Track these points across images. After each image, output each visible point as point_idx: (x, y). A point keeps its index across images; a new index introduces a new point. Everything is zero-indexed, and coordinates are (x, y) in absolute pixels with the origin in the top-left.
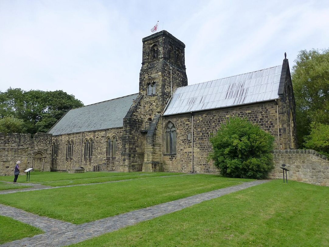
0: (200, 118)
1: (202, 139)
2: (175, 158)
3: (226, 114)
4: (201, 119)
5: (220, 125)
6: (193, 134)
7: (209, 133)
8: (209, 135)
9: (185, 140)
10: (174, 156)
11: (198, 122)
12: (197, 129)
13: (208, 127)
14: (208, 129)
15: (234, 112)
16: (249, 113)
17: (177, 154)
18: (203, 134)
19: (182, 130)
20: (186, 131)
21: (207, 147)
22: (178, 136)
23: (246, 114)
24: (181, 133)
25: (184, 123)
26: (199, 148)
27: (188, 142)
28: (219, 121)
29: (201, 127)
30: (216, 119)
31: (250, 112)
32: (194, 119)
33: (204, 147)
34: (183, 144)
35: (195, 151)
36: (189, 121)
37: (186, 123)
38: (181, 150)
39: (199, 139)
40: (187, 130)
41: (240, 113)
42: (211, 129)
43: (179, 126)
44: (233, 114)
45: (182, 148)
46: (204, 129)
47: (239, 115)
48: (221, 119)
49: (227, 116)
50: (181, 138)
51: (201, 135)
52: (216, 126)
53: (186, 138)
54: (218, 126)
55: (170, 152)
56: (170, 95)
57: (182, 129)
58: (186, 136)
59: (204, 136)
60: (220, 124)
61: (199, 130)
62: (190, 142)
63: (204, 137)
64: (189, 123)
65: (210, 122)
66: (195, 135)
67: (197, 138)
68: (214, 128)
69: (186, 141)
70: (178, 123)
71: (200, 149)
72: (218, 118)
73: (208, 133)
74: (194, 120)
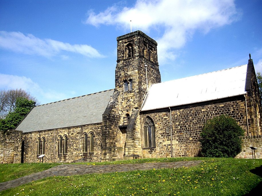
0: (178, 112)
1: (180, 132)
2: (155, 151)
3: (202, 109)
4: (179, 114)
5: (197, 118)
6: (172, 128)
7: (187, 126)
8: (186, 128)
9: (164, 133)
10: (153, 150)
11: (176, 116)
12: (175, 123)
13: (186, 121)
14: (186, 122)
15: (210, 106)
16: (222, 107)
17: (156, 147)
18: (181, 127)
19: (160, 125)
20: (164, 125)
21: (185, 139)
22: (157, 130)
23: (220, 108)
24: (160, 127)
25: (162, 118)
26: (178, 140)
27: (167, 135)
28: (196, 115)
29: (179, 121)
30: (193, 113)
31: (223, 105)
32: (172, 114)
33: (183, 139)
34: (162, 137)
35: (173, 143)
36: (167, 116)
37: (164, 118)
38: (161, 143)
39: (177, 132)
40: (166, 125)
42: (189, 122)
43: (157, 120)
44: (209, 108)
45: (162, 141)
46: (182, 123)
47: (214, 108)
48: (198, 113)
50: (160, 132)
51: (179, 128)
52: (193, 119)
53: (165, 132)
54: (195, 119)
55: (149, 146)
56: (146, 91)
57: (160, 124)
58: (164, 130)
59: (182, 129)
60: (197, 117)
61: (177, 123)
62: (169, 136)
63: (182, 130)
64: (167, 117)
65: (187, 116)
66: (174, 129)
67: (176, 132)
68: (191, 121)
69: (165, 134)
70: (156, 118)
71: (179, 142)
72: (195, 112)
73: (185, 126)
74: (173, 115)
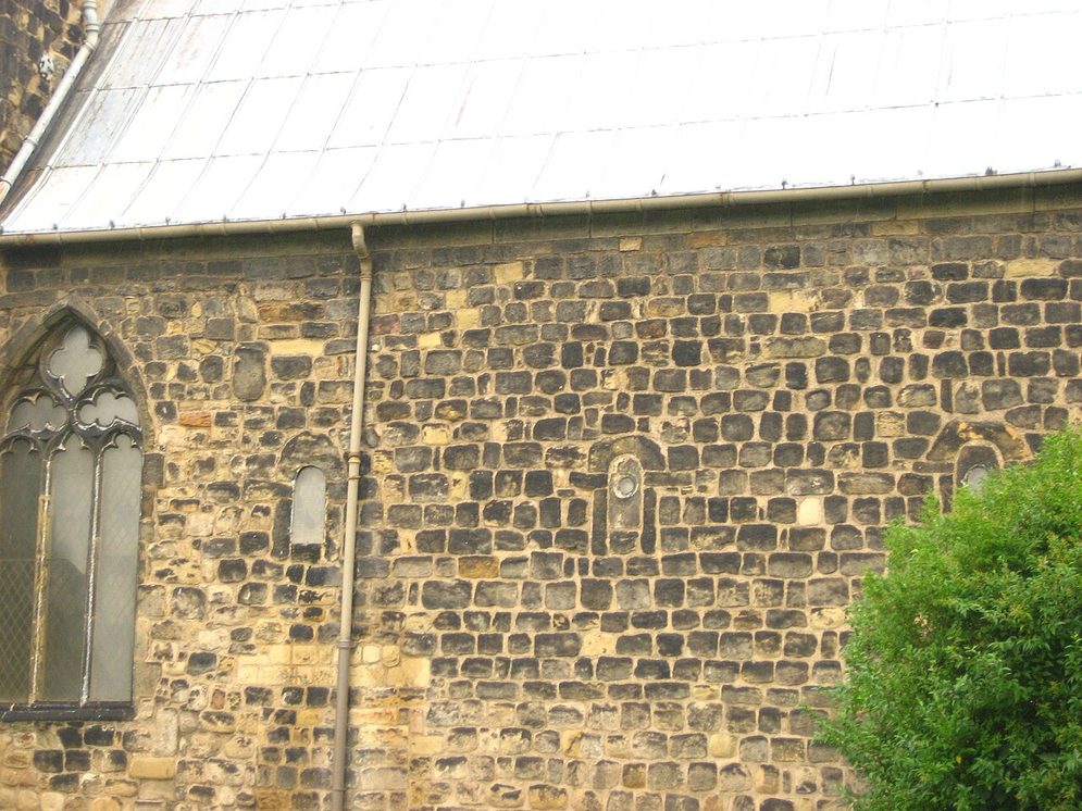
0: (454, 300)
1: (467, 541)
2: (119, 759)
3: (777, 283)
4: (468, 319)
5: (698, 395)
6: (365, 487)
7: (561, 477)
8: (551, 508)
9: (252, 542)
10: (97, 737)
11: (431, 341)
12: (410, 431)
13: (551, 414)
14: (548, 429)
15: (870, 258)
16: (1034, 287)
17: (144, 710)
18: (480, 486)
19: (217, 433)
20: (269, 440)
21: (520, 640)
22: (171, 493)
23: (1004, 291)
24: (209, 465)
25: (254, 353)
26: (425, 643)
27: (295, 574)
28: (686, 354)
29: (459, 406)
30: (645, 328)
31: (1045, 269)
32: (383, 310)
33: (491, 643)
34: (230, 591)
35: (364, 679)
36: (311, 333)
37: (280, 349)
38: (202, 660)
39: (428, 541)
40: (288, 436)
41: (939, 273)
42: (588, 435)
43: (184, 373)
44: (858, 279)
45: (212, 639)
46: (498, 433)
47: (922, 293)
48: (711, 327)
49: (779, 304)
50: (201, 524)
51: (460, 494)
52: (647, 405)
53: (266, 525)
54: (673, 406)
55: (48, 684)
56: (73, 17)
57: (222, 419)
58: (268, 500)
59: (498, 512)
60: (700, 380)
61: (435, 438)
62: (318, 578)
63: (493, 526)
64: (315, 349)
65: (572, 356)
66: (387, 495)
67: (407, 536)
68: (616, 423)
69: (265, 555)
71: (437, 666)
72: (674, 313)
73: (541, 482)
74: (386, 322)
